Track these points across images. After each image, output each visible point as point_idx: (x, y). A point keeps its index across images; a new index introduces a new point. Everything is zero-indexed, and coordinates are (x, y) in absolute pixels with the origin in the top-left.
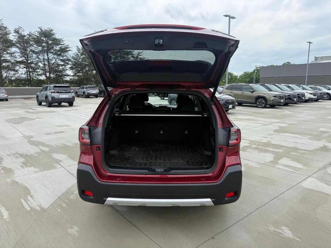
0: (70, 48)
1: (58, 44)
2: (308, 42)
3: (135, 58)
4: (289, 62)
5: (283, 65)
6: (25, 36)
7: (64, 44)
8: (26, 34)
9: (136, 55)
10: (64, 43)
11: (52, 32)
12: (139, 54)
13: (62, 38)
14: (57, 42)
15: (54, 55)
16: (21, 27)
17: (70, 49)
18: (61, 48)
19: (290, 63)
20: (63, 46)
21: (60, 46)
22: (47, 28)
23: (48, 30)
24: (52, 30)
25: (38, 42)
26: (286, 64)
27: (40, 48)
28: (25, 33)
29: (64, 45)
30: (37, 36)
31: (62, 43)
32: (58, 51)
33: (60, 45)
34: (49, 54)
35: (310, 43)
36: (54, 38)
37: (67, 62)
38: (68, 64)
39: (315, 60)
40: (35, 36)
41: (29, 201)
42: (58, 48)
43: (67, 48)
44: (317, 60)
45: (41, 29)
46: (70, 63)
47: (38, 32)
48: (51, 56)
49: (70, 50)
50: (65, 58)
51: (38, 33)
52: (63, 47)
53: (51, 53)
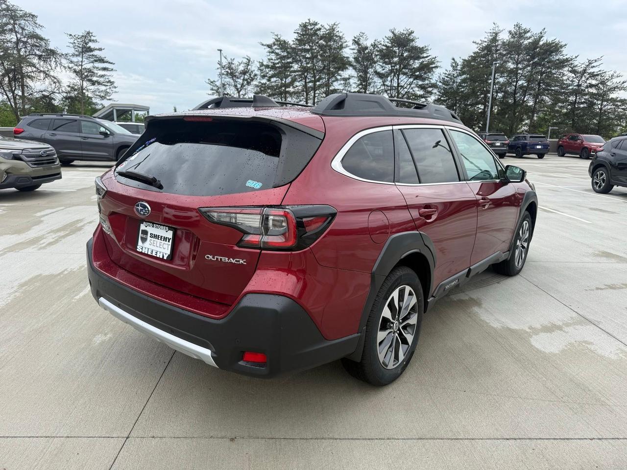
0: (438, 62)
1: (418, 58)
3: (578, 73)
6: (366, 48)
7: (429, 56)
8: (369, 45)
9: (583, 66)
10: (428, 55)
11: (411, 37)
12: (591, 63)
13: (427, 45)
14: (417, 52)
15: (410, 78)
16: (363, 33)
17: (438, 64)
18: (421, 63)
20: (427, 59)
21: (421, 60)
22: (404, 30)
23: (405, 32)
24: (412, 32)
25: (386, 55)
27: (388, 67)
28: (368, 43)
29: (429, 58)
30: (386, 46)
31: (425, 55)
32: (419, 69)
33: (421, 58)
34: (400, 77)
36: (412, 47)
37: (430, 89)
38: (431, 93)
40: (383, 45)
42: (416, 64)
43: (433, 63)
45: (393, 33)
46: (435, 91)
47: (388, 39)
48: (404, 80)
49: (437, 67)
50: (427, 82)
51: (388, 41)
52: (426, 61)
53: (404, 74)
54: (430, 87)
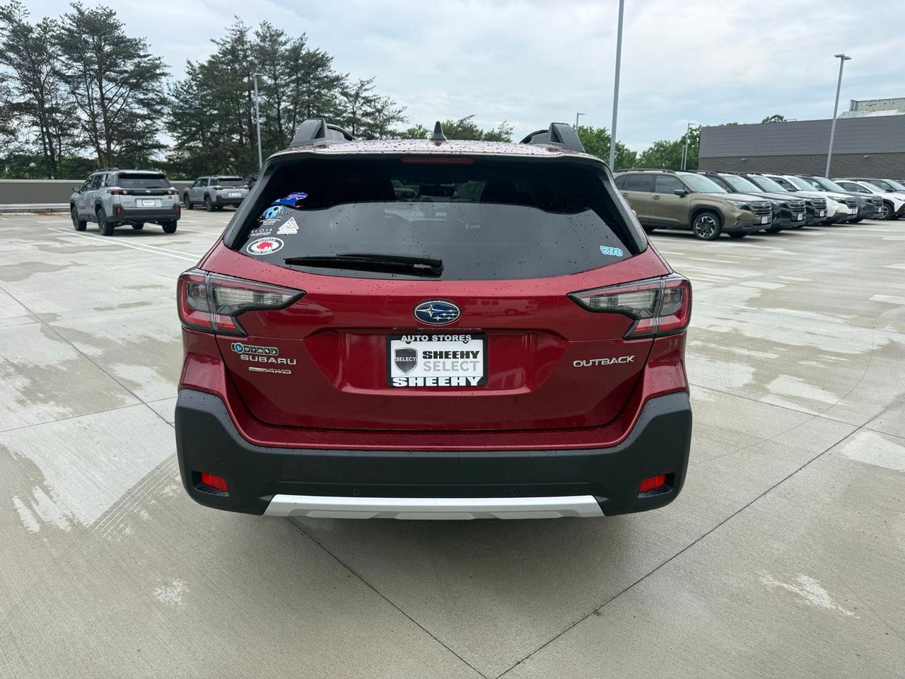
0: (166, 66)
1: (131, 57)
2: (837, 57)
3: (351, 96)
4: (781, 115)
5: (764, 121)
6: (30, 30)
7: (149, 55)
8: (33, 25)
9: (355, 88)
10: (147, 54)
11: (111, 21)
12: (363, 85)
13: (141, 38)
14: (127, 48)
15: (120, 87)
16: (17, 2)
17: (166, 70)
18: (138, 65)
19: (781, 118)
20: (146, 59)
21: (136, 60)
22: (97, 8)
23: (100, 12)
24: (111, 14)
25: (71, 45)
26: (773, 120)
27: (77, 67)
28: (32, 21)
29: (148, 58)
30: (68, 30)
31: (142, 53)
32: (132, 74)
33: (135, 57)
34: (103, 85)
35: (843, 58)
36: (118, 37)
37: (158, 107)
38: (160, 113)
39: (852, 110)
40: (63, 28)
41: (37, 502)
42: (129, 66)
43: (158, 67)
44: (856, 110)
45: (78, 10)
46: (166, 110)
47: (71, 19)
48: (110, 89)
49: (164, 74)
50: (151, 95)
51: (71, 22)
52: (145, 63)
53: (110, 80)
54: (158, 103)
